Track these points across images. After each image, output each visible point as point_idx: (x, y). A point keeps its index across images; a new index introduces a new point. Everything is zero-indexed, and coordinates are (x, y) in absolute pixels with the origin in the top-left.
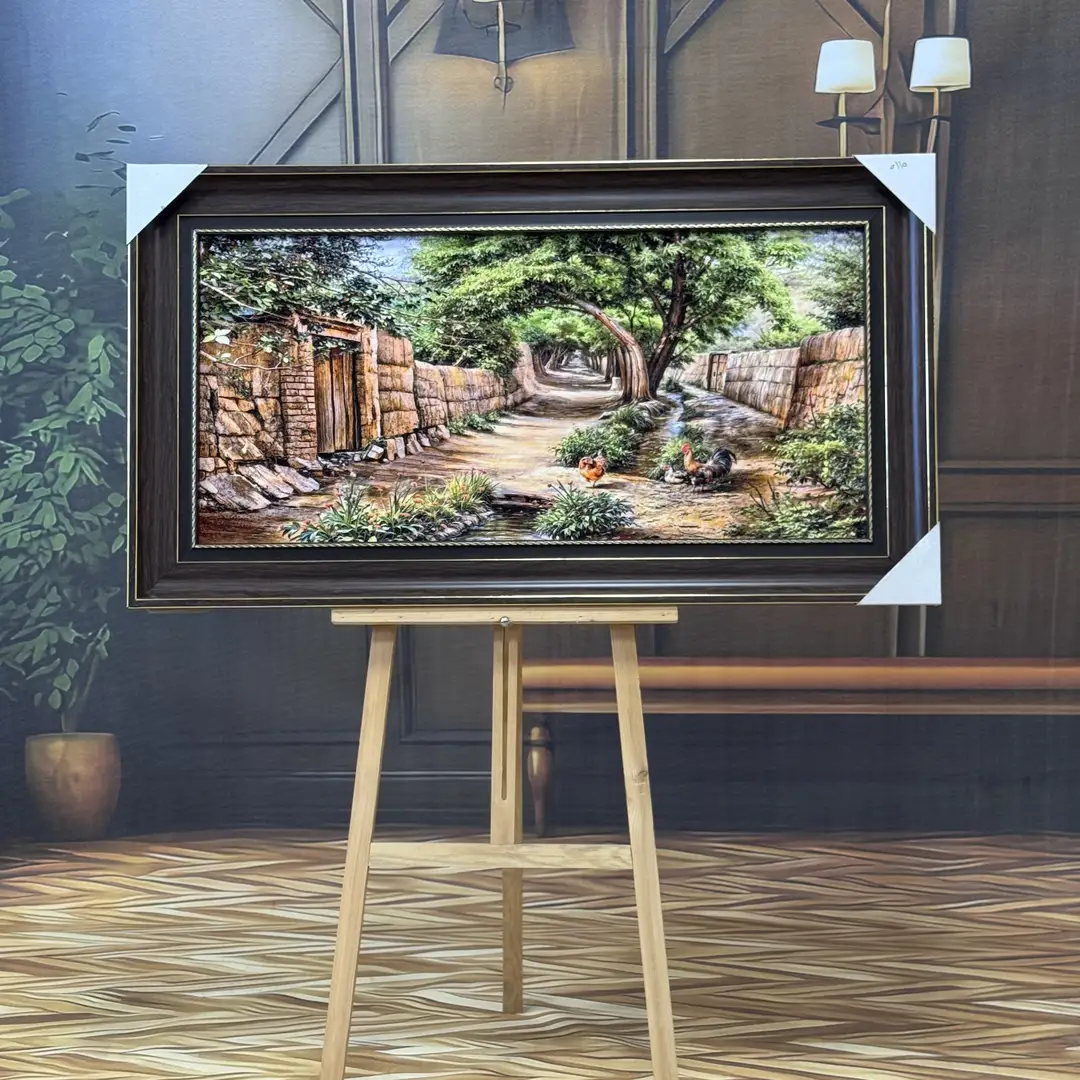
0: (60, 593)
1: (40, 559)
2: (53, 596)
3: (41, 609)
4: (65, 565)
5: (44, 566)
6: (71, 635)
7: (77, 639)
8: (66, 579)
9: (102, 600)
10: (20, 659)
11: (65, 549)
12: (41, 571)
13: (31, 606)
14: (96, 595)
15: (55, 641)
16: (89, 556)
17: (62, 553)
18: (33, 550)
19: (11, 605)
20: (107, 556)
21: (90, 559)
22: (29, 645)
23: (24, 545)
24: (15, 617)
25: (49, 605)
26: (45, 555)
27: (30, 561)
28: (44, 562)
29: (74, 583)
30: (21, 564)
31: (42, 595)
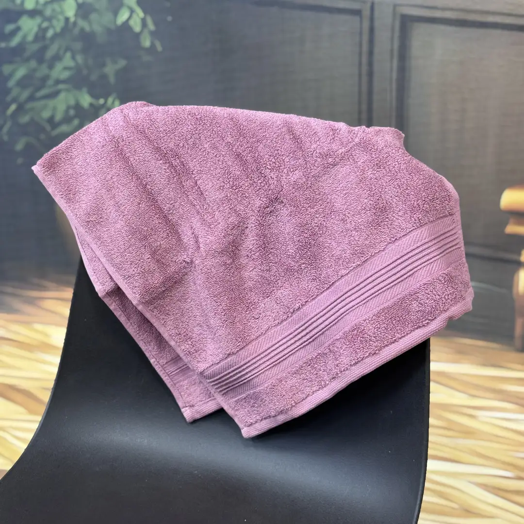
0: (73, 58)
1: (55, 22)
2: (68, 61)
3: (60, 71)
4: (76, 31)
5: (58, 30)
6: (86, 100)
7: (91, 105)
8: (78, 46)
9: (110, 69)
10: (46, 114)
11: (76, 15)
12: (56, 36)
13: (51, 67)
14: (104, 65)
15: (72, 102)
16: (97, 24)
17: (72, 20)
18: (48, 12)
19: (33, 64)
20: (113, 27)
21: (97, 28)
22: (51, 103)
23: (40, 7)
24: (39, 75)
25: (66, 68)
26: (58, 20)
27: (45, 25)
28: (58, 25)
29: (85, 51)
30: (40, 26)
31: (57, 58)
